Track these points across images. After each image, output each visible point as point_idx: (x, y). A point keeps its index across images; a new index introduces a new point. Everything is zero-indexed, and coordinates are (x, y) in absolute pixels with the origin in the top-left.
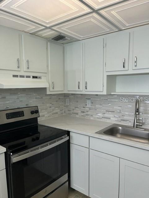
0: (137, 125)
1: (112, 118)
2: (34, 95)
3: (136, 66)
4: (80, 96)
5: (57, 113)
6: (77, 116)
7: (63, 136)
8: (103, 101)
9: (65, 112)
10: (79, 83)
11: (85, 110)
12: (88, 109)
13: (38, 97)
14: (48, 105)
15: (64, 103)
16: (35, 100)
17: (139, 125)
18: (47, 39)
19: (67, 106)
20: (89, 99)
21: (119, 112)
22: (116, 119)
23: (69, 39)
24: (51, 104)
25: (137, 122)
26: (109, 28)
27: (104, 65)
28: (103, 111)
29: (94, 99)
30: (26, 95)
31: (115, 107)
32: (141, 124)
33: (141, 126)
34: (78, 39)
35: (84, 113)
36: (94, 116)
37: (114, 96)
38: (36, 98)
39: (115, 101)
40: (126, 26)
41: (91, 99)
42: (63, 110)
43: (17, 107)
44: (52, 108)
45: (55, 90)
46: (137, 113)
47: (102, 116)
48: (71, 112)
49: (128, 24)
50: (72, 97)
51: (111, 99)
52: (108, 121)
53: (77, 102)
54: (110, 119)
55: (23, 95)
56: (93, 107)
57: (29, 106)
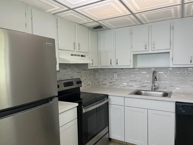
0: (154, 89)
1: (134, 86)
2: (76, 69)
3: (154, 48)
4: (108, 70)
5: (89, 85)
6: (106, 86)
7: (104, 98)
8: (127, 73)
9: (94, 84)
10: (111, 60)
11: (112, 81)
12: (115, 80)
13: (78, 71)
14: (84, 78)
15: (94, 77)
16: (76, 73)
17: (156, 89)
18: (89, 28)
19: (97, 79)
20: (116, 72)
21: (140, 81)
22: (138, 86)
23: (105, 28)
24: (86, 78)
25: (154, 87)
26: (135, 22)
27: (131, 47)
28: (127, 81)
29: (120, 72)
30: (71, 69)
31: (137, 78)
32: (157, 88)
33: (157, 89)
34: (110, 28)
35: (112, 84)
36: (120, 85)
37: (136, 69)
38: (77, 72)
39: (137, 73)
40: (147, 22)
41: (118, 72)
42: (93, 82)
43: (66, 79)
44: (87, 80)
45: (93, 65)
46: (156, 80)
47: (127, 85)
48: (100, 83)
49: (149, 20)
50: (101, 71)
51: (134, 71)
52: (131, 88)
53: (106, 75)
54: (133, 86)
55: (69, 70)
56: (119, 78)
57: (73, 78)
